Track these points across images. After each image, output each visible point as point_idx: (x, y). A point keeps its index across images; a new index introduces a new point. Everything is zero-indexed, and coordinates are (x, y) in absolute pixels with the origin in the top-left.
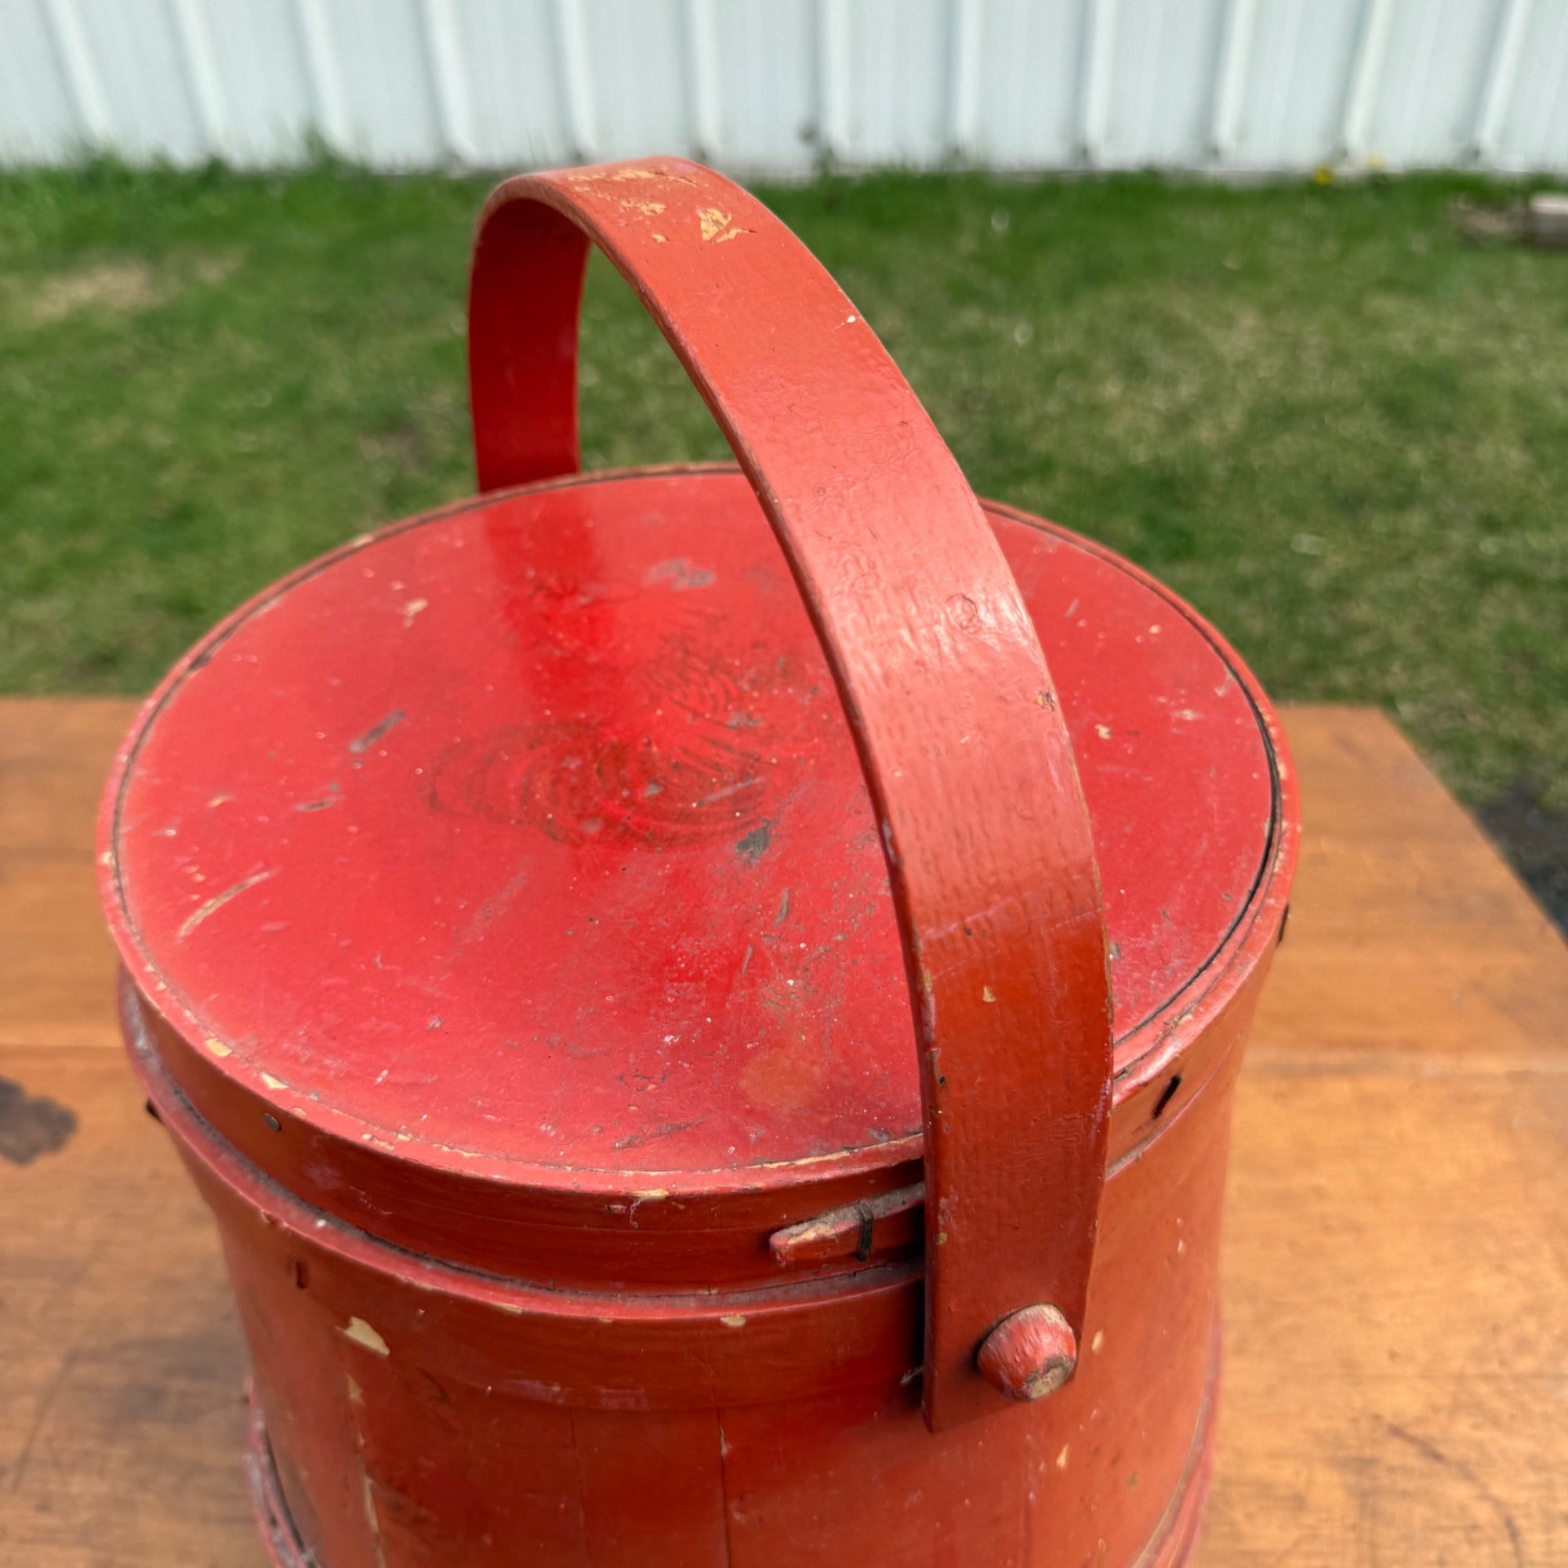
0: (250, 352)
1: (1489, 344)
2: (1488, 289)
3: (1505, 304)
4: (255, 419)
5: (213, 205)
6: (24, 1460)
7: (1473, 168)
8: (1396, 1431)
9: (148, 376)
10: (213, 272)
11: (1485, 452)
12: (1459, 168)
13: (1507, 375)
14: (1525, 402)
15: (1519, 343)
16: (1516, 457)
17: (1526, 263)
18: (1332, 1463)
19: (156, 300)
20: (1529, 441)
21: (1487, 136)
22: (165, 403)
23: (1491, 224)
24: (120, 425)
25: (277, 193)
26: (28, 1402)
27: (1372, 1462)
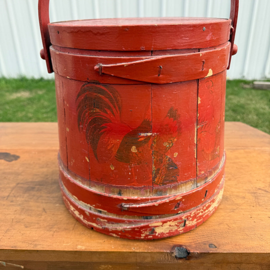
0: (46, 103)
1: (249, 102)
2: (248, 95)
3: (251, 97)
4: (47, 113)
5: (41, 83)
6: (8, 196)
7: (244, 79)
8: (260, 189)
9: (29, 106)
10: (40, 93)
11: (250, 116)
12: (241, 79)
13: (252, 106)
14: (256, 110)
15: (254, 102)
16: (255, 117)
17: (253, 91)
18: (249, 193)
19: (31, 96)
20: (257, 115)
21: (245, 74)
22: (31, 110)
23: (247, 86)
24: (24, 113)
25: (52, 83)
26: (10, 189)
27: (256, 193)
